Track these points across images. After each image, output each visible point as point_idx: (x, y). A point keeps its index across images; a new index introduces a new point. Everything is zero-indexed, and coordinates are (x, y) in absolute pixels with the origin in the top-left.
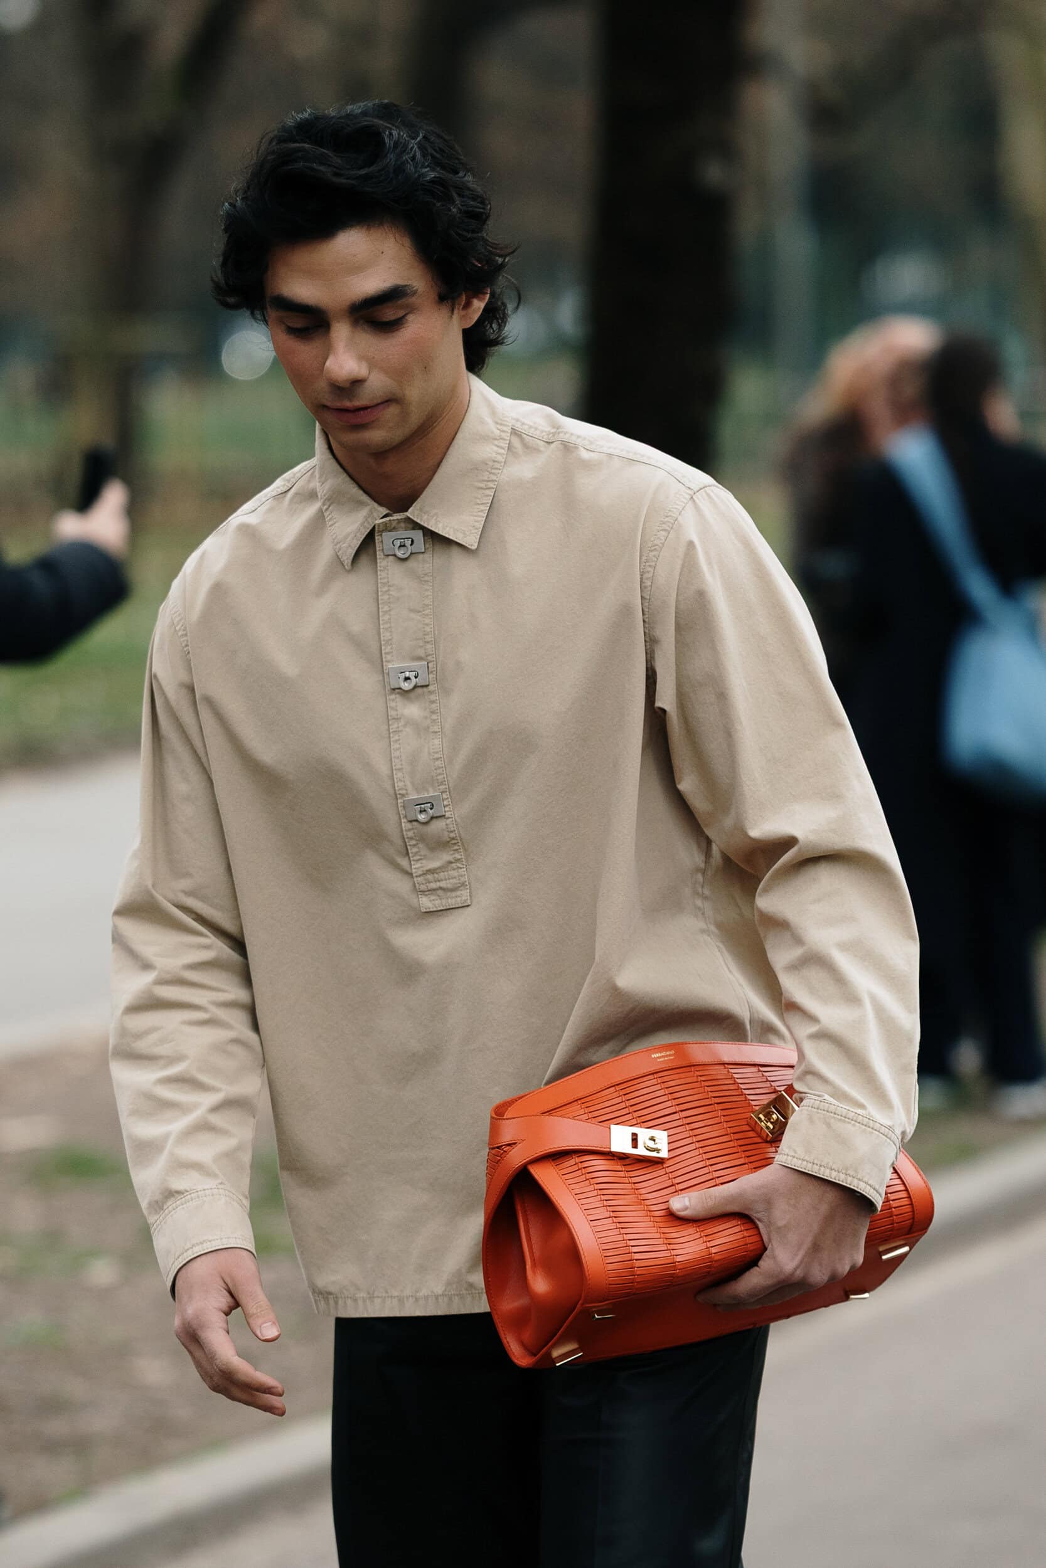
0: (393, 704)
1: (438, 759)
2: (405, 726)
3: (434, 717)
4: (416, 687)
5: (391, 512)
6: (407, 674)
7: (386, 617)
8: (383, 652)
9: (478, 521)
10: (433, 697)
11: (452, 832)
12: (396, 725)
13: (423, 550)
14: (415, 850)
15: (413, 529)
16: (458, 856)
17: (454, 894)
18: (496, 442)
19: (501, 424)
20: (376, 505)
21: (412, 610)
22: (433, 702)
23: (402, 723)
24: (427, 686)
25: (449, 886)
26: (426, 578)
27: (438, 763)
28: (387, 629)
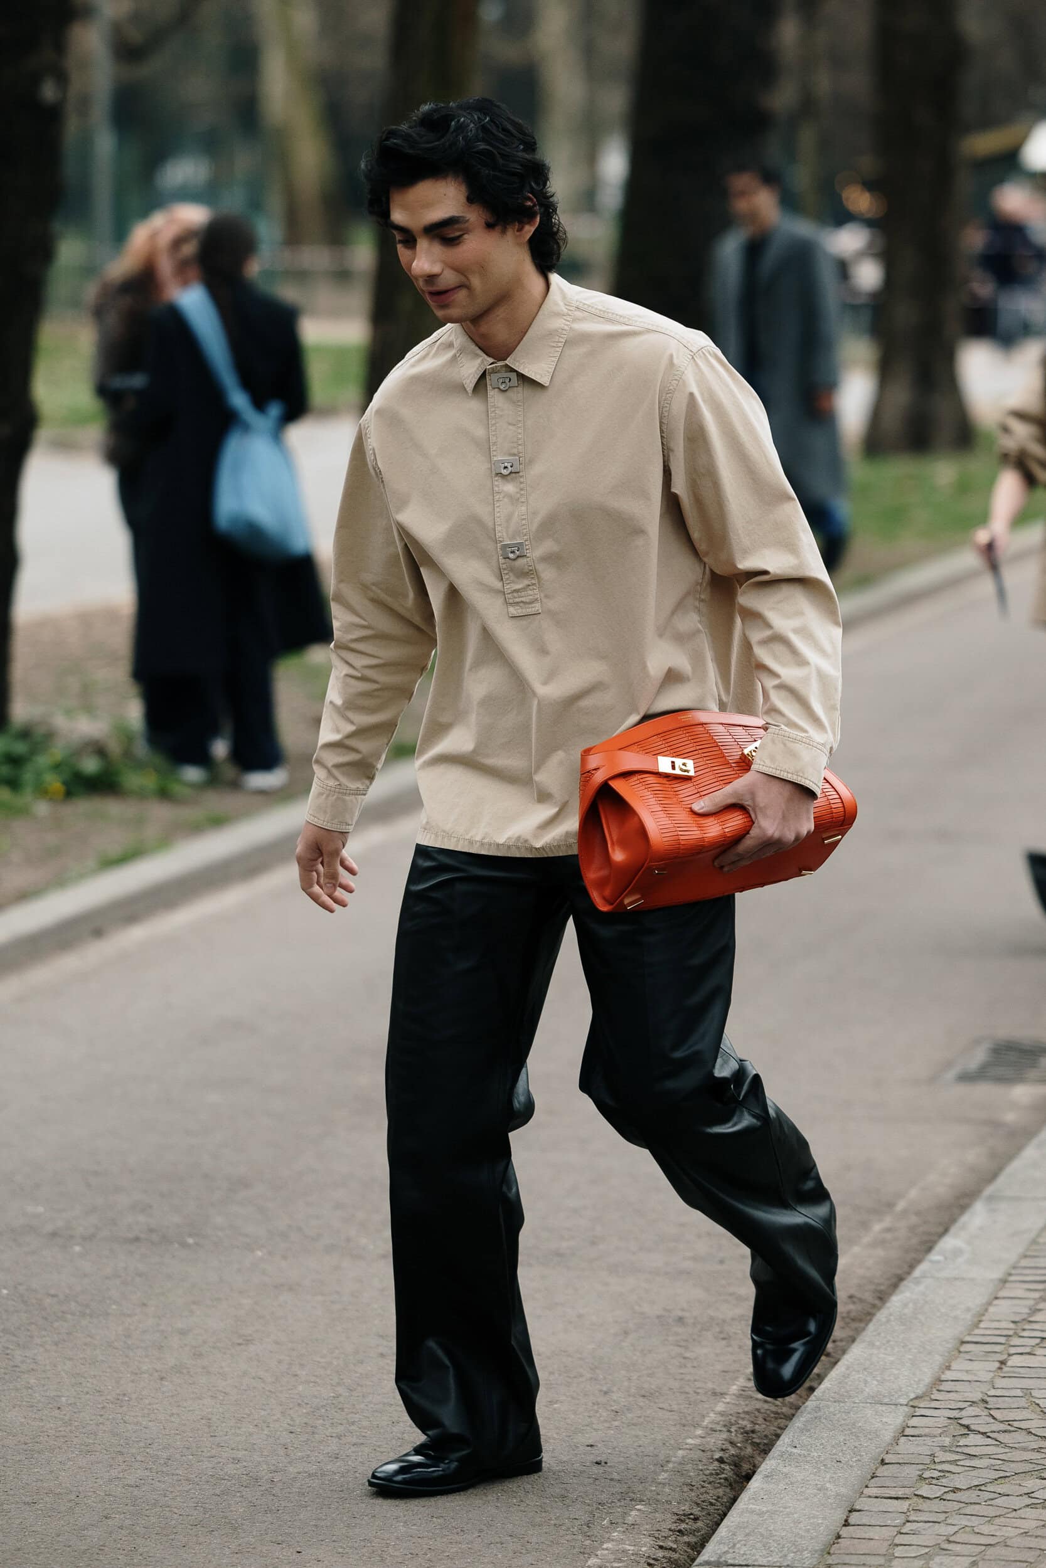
0: (496, 483)
1: (524, 519)
2: (504, 497)
3: (522, 492)
4: (511, 473)
5: (496, 361)
6: (506, 464)
7: (493, 428)
8: (491, 450)
9: (550, 368)
10: (522, 480)
11: (530, 566)
12: (497, 497)
13: (517, 385)
14: (507, 577)
15: (511, 371)
16: (533, 582)
17: (530, 606)
18: (565, 317)
19: (568, 305)
20: (486, 356)
21: (510, 424)
22: (521, 483)
23: (502, 495)
24: (518, 472)
25: (528, 601)
26: (519, 404)
27: (524, 522)
28: (494, 435)
